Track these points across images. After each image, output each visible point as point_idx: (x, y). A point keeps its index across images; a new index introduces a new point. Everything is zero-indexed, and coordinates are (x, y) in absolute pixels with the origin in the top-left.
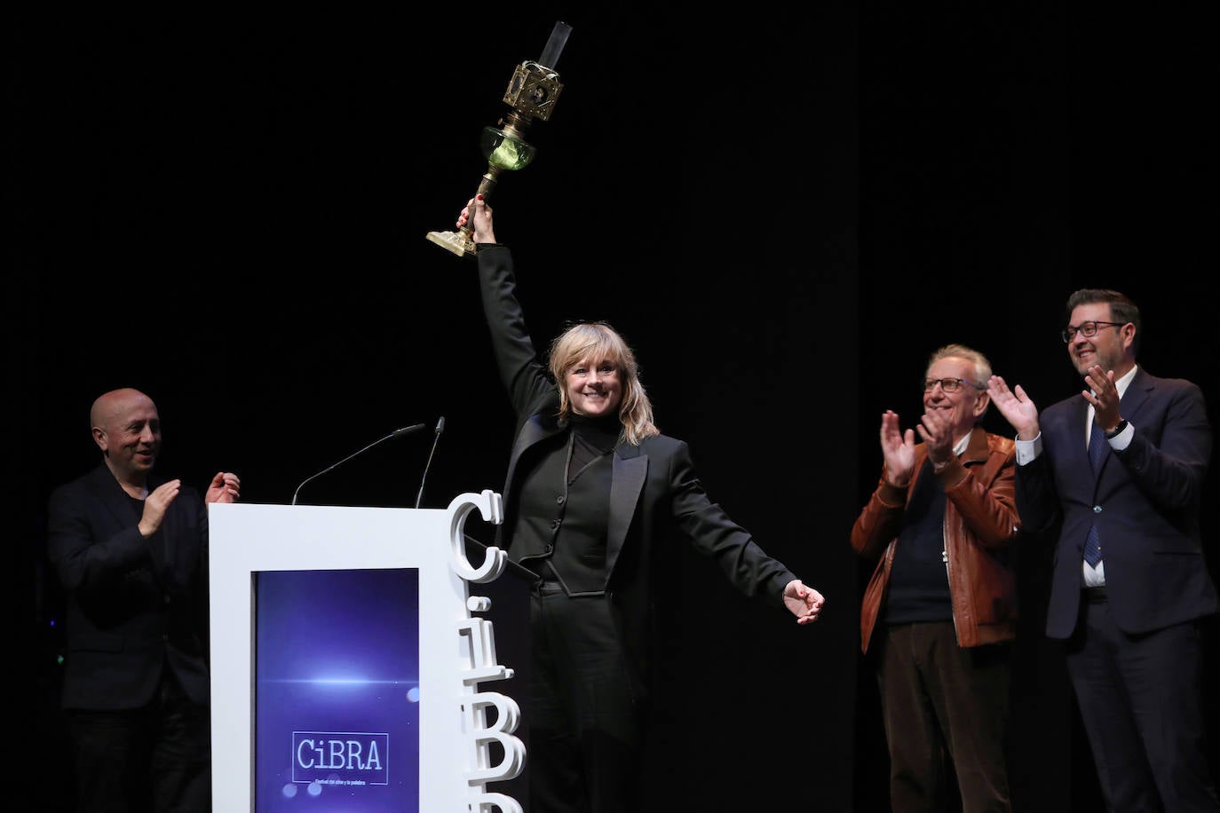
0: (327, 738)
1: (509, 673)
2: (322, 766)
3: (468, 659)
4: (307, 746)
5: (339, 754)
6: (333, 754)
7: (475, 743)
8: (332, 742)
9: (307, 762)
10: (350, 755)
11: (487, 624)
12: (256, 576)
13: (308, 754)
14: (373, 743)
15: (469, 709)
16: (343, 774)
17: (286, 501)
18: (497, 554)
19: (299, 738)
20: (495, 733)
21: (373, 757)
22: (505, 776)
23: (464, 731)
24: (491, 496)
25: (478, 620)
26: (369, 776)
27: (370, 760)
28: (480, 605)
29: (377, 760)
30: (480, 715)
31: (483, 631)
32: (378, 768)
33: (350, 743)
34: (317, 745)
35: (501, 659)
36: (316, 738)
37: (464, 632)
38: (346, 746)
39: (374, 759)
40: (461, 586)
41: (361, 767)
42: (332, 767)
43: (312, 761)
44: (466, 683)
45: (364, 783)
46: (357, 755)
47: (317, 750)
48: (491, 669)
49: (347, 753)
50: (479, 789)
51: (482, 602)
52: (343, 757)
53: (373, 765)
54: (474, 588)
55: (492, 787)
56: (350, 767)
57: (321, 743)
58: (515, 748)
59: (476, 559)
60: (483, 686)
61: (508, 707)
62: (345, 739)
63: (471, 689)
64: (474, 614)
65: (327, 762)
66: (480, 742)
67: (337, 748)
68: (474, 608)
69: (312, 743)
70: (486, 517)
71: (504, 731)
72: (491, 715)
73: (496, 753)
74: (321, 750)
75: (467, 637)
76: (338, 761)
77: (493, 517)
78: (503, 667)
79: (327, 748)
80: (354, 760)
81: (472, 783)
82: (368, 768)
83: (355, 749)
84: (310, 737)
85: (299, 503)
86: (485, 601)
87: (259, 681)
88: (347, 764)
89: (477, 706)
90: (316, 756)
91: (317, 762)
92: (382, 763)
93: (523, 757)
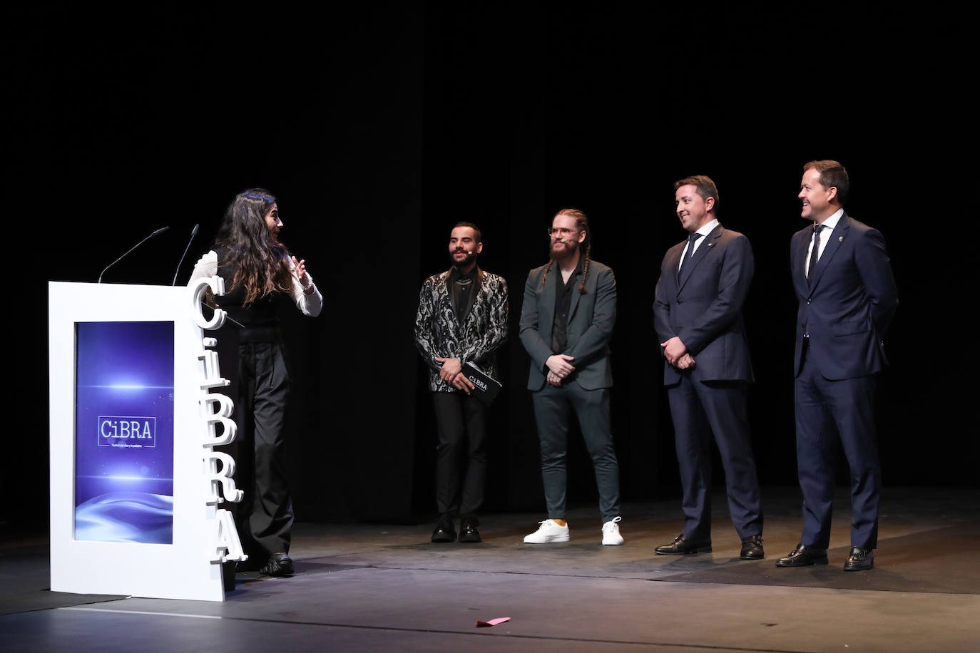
0: (119, 420)
1: (227, 382)
2: (116, 436)
3: (203, 374)
4: (107, 424)
5: (126, 429)
6: (122, 429)
7: (207, 423)
8: (122, 422)
9: (107, 434)
10: (133, 429)
11: (215, 354)
12: (77, 325)
13: (108, 429)
14: (147, 423)
15: (203, 403)
16: (129, 441)
17: (93, 280)
18: (221, 313)
19: (102, 420)
20: (219, 417)
21: (147, 431)
22: (225, 442)
23: (200, 415)
25: (210, 351)
26: (144, 442)
27: (145, 433)
28: (211, 342)
29: (149, 433)
30: (210, 407)
31: (212, 357)
32: (149, 437)
33: (133, 423)
34: (113, 424)
35: (223, 374)
36: (113, 420)
37: (201, 358)
38: (131, 424)
39: (147, 432)
40: (200, 333)
41: (139, 437)
42: (122, 436)
43: (110, 433)
44: (202, 388)
45: (141, 446)
46: (137, 430)
47: (113, 427)
48: (219, 381)
49: (131, 429)
50: (209, 450)
51: (212, 341)
52: (129, 432)
53: (147, 435)
54: (207, 333)
55: (217, 448)
56: (133, 437)
57: (116, 423)
58: (230, 426)
59: (208, 315)
60: (212, 390)
61: (227, 402)
62: (129, 420)
63: (205, 392)
64: (207, 348)
65: (119, 434)
66: (210, 423)
67: (125, 426)
68: (208, 345)
69: (110, 423)
70: (215, 291)
71: (224, 416)
72: (217, 406)
73: (219, 429)
74: (116, 427)
75: (202, 361)
76: (125, 433)
78: (224, 379)
79: (119, 425)
80: (135, 432)
81: (205, 446)
82: (144, 437)
83: (136, 426)
84: (109, 419)
85: (104, 281)
86: (214, 340)
87: (79, 386)
88: (131, 435)
89: (208, 402)
90: (112, 430)
91: (113, 434)
92: (152, 435)
93: (236, 431)
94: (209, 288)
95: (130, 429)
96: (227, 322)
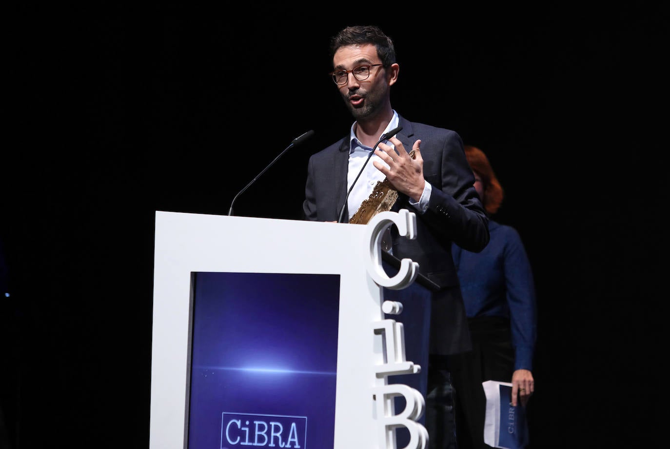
0: (252, 419)
1: (416, 368)
2: (247, 443)
3: (381, 355)
4: (234, 425)
5: (263, 433)
6: (257, 433)
7: (384, 430)
8: (257, 423)
9: (234, 439)
10: (273, 434)
11: (399, 325)
12: (195, 276)
13: (235, 432)
14: (294, 425)
15: (380, 398)
17: (222, 211)
18: (410, 265)
19: (228, 418)
20: (402, 419)
21: (293, 437)
23: (375, 416)
24: (407, 215)
25: (391, 322)
27: (290, 439)
28: (394, 308)
29: (296, 440)
30: (390, 404)
31: (395, 331)
33: (273, 424)
34: (243, 425)
35: (410, 355)
36: (243, 419)
37: (379, 332)
38: (270, 427)
39: (293, 439)
40: (377, 292)
41: (282, 445)
42: (256, 444)
43: (239, 438)
44: (379, 376)
46: (278, 435)
47: (243, 429)
48: (400, 364)
51: (396, 306)
52: (266, 436)
53: (293, 443)
54: (388, 294)
56: (272, 445)
57: (247, 423)
58: (419, 433)
59: (391, 266)
60: (393, 379)
61: (414, 397)
62: (268, 420)
63: (382, 381)
64: (387, 316)
65: (252, 439)
66: (389, 428)
67: (261, 428)
68: (388, 311)
69: (239, 423)
70: (402, 232)
71: (410, 418)
72: (399, 404)
73: (402, 437)
74: (247, 429)
75: (380, 336)
76: (261, 439)
77: (408, 233)
78: (411, 363)
79: (252, 428)
80: (276, 438)
82: (288, 446)
83: (277, 429)
84: (237, 417)
85: (235, 214)
86: (398, 305)
87: (194, 367)
88: (269, 442)
89: (387, 396)
90: (242, 435)
91: (243, 439)
92: (301, 442)
93: (427, 442)
94: (394, 228)
95: (269, 433)
96: (418, 280)
